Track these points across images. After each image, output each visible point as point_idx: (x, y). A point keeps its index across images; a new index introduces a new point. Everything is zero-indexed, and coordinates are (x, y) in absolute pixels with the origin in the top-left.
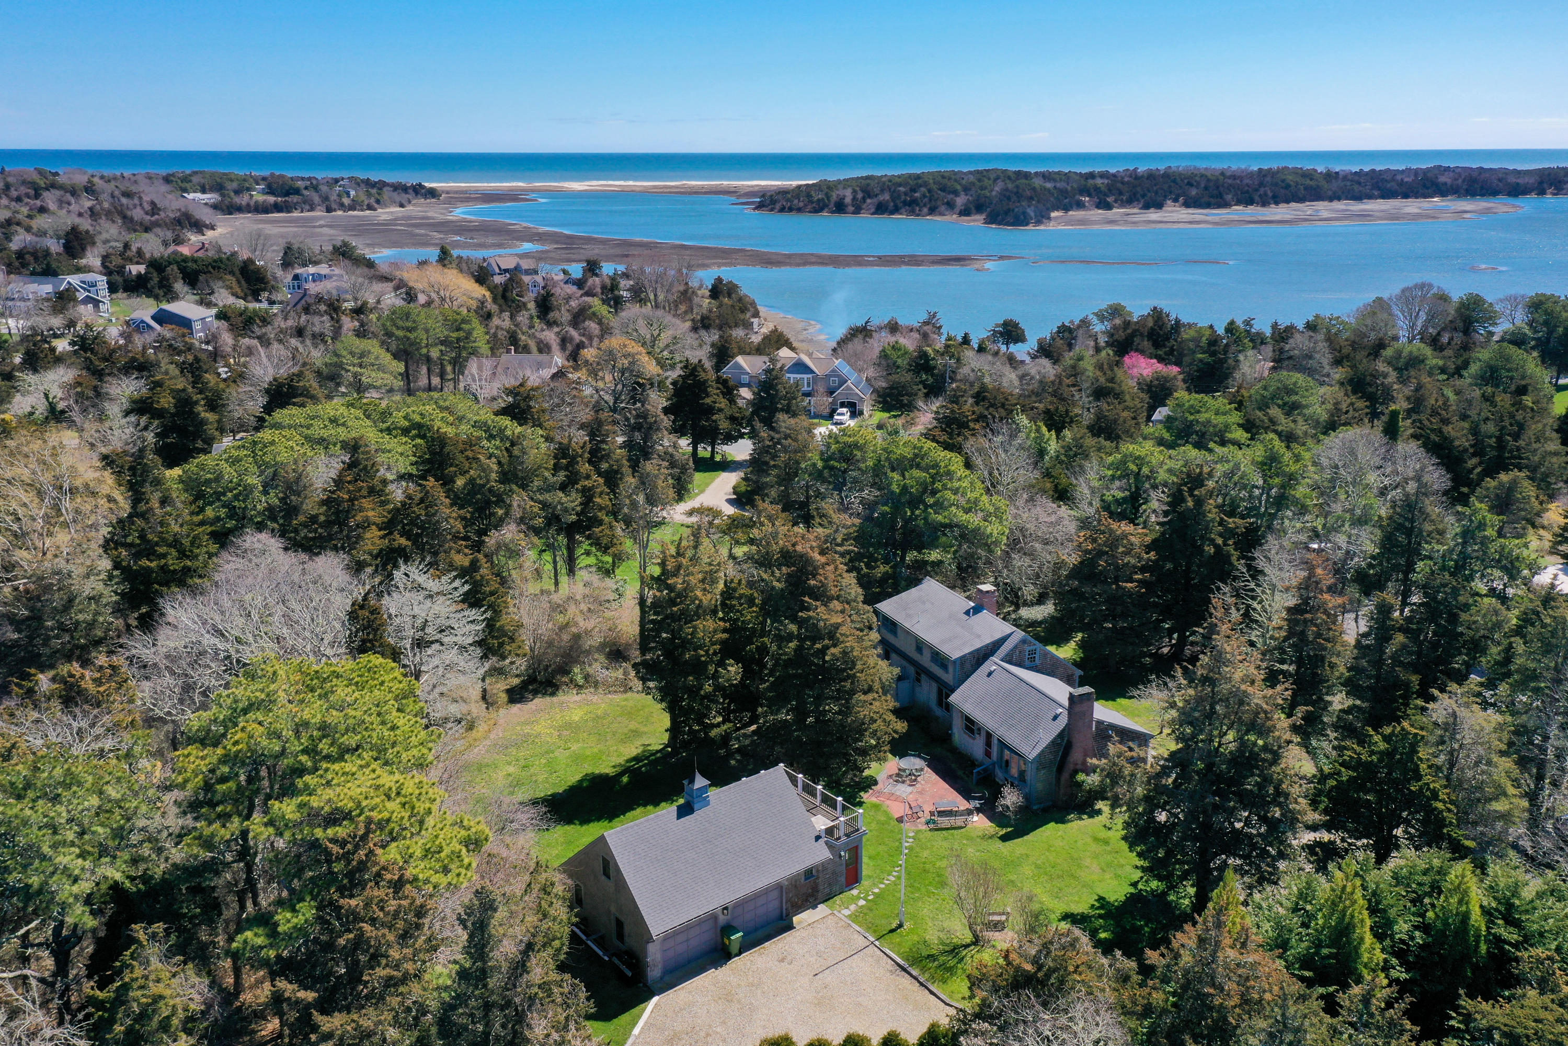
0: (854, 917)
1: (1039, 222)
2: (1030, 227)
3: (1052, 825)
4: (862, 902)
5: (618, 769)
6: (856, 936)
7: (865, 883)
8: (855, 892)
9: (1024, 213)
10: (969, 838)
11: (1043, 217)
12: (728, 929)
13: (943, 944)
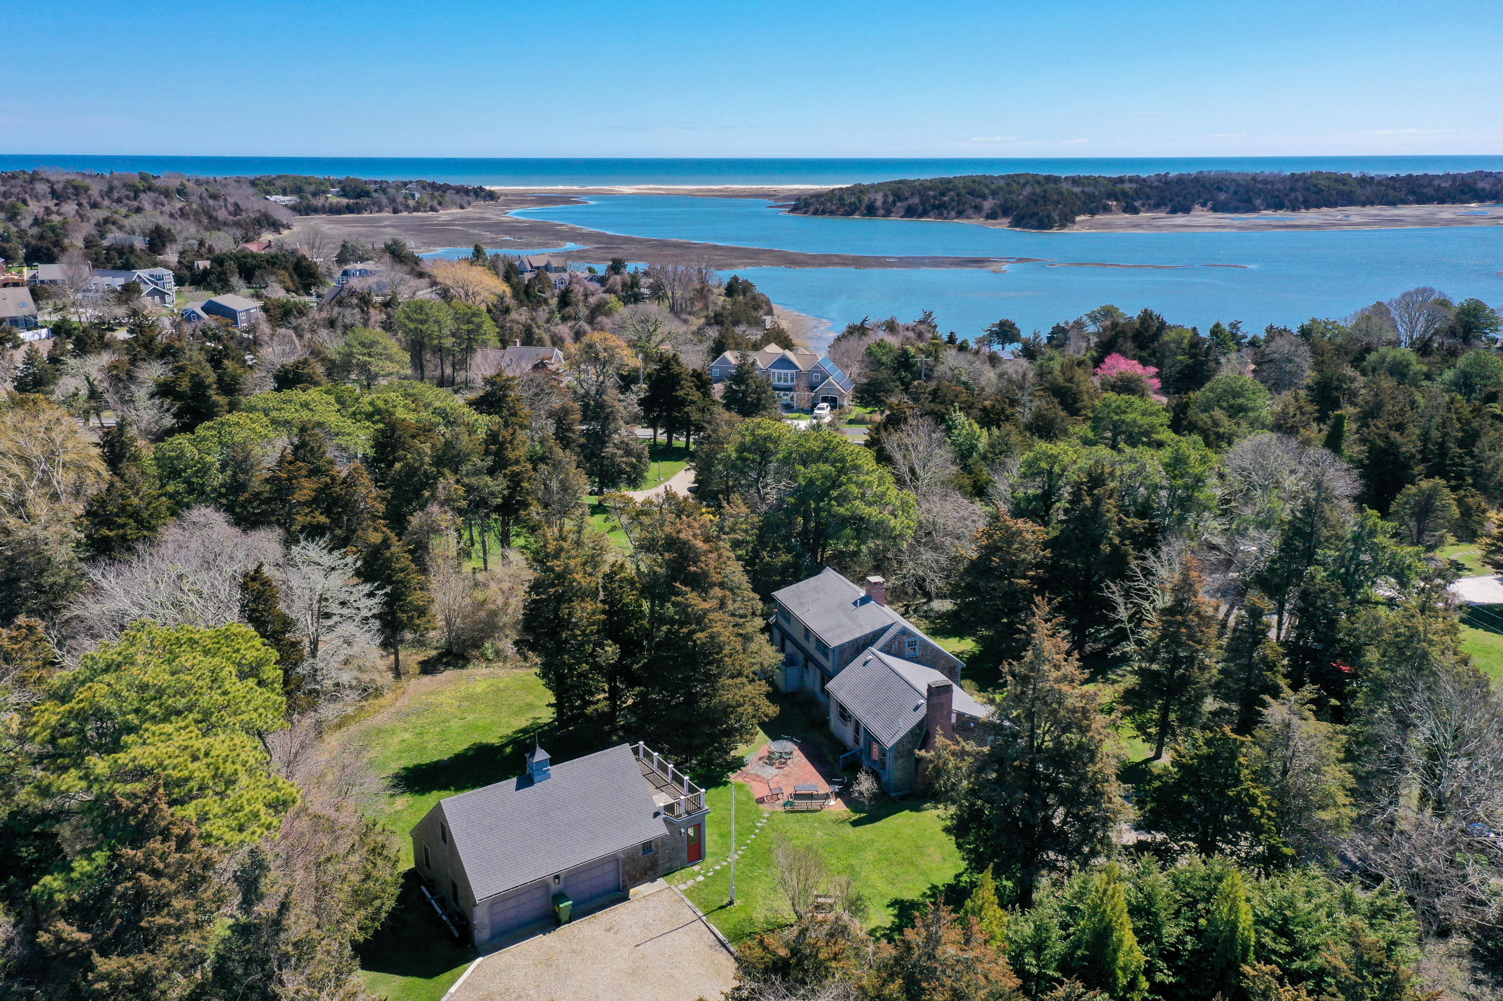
0: (688, 893)
1: (1063, 226)
2: (1054, 230)
3: (907, 812)
4: (701, 878)
5: (504, 740)
6: (686, 910)
7: (709, 860)
8: (696, 868)
9: (1049, 216)
10: (822, 822)
11: (1066, 220)
12: (560, 897)
13: (768, 923)
